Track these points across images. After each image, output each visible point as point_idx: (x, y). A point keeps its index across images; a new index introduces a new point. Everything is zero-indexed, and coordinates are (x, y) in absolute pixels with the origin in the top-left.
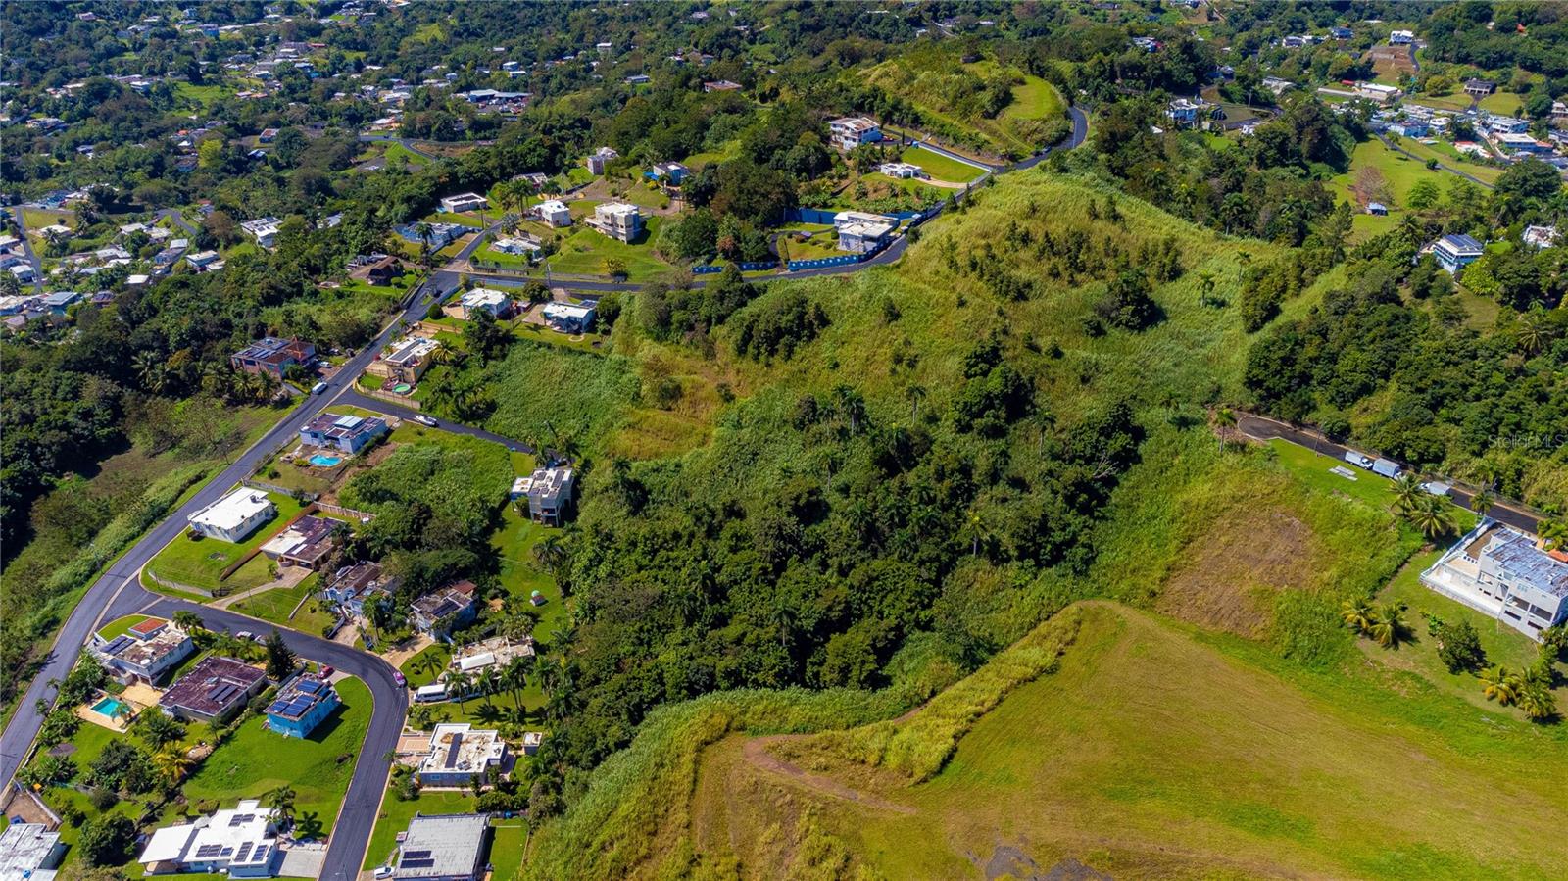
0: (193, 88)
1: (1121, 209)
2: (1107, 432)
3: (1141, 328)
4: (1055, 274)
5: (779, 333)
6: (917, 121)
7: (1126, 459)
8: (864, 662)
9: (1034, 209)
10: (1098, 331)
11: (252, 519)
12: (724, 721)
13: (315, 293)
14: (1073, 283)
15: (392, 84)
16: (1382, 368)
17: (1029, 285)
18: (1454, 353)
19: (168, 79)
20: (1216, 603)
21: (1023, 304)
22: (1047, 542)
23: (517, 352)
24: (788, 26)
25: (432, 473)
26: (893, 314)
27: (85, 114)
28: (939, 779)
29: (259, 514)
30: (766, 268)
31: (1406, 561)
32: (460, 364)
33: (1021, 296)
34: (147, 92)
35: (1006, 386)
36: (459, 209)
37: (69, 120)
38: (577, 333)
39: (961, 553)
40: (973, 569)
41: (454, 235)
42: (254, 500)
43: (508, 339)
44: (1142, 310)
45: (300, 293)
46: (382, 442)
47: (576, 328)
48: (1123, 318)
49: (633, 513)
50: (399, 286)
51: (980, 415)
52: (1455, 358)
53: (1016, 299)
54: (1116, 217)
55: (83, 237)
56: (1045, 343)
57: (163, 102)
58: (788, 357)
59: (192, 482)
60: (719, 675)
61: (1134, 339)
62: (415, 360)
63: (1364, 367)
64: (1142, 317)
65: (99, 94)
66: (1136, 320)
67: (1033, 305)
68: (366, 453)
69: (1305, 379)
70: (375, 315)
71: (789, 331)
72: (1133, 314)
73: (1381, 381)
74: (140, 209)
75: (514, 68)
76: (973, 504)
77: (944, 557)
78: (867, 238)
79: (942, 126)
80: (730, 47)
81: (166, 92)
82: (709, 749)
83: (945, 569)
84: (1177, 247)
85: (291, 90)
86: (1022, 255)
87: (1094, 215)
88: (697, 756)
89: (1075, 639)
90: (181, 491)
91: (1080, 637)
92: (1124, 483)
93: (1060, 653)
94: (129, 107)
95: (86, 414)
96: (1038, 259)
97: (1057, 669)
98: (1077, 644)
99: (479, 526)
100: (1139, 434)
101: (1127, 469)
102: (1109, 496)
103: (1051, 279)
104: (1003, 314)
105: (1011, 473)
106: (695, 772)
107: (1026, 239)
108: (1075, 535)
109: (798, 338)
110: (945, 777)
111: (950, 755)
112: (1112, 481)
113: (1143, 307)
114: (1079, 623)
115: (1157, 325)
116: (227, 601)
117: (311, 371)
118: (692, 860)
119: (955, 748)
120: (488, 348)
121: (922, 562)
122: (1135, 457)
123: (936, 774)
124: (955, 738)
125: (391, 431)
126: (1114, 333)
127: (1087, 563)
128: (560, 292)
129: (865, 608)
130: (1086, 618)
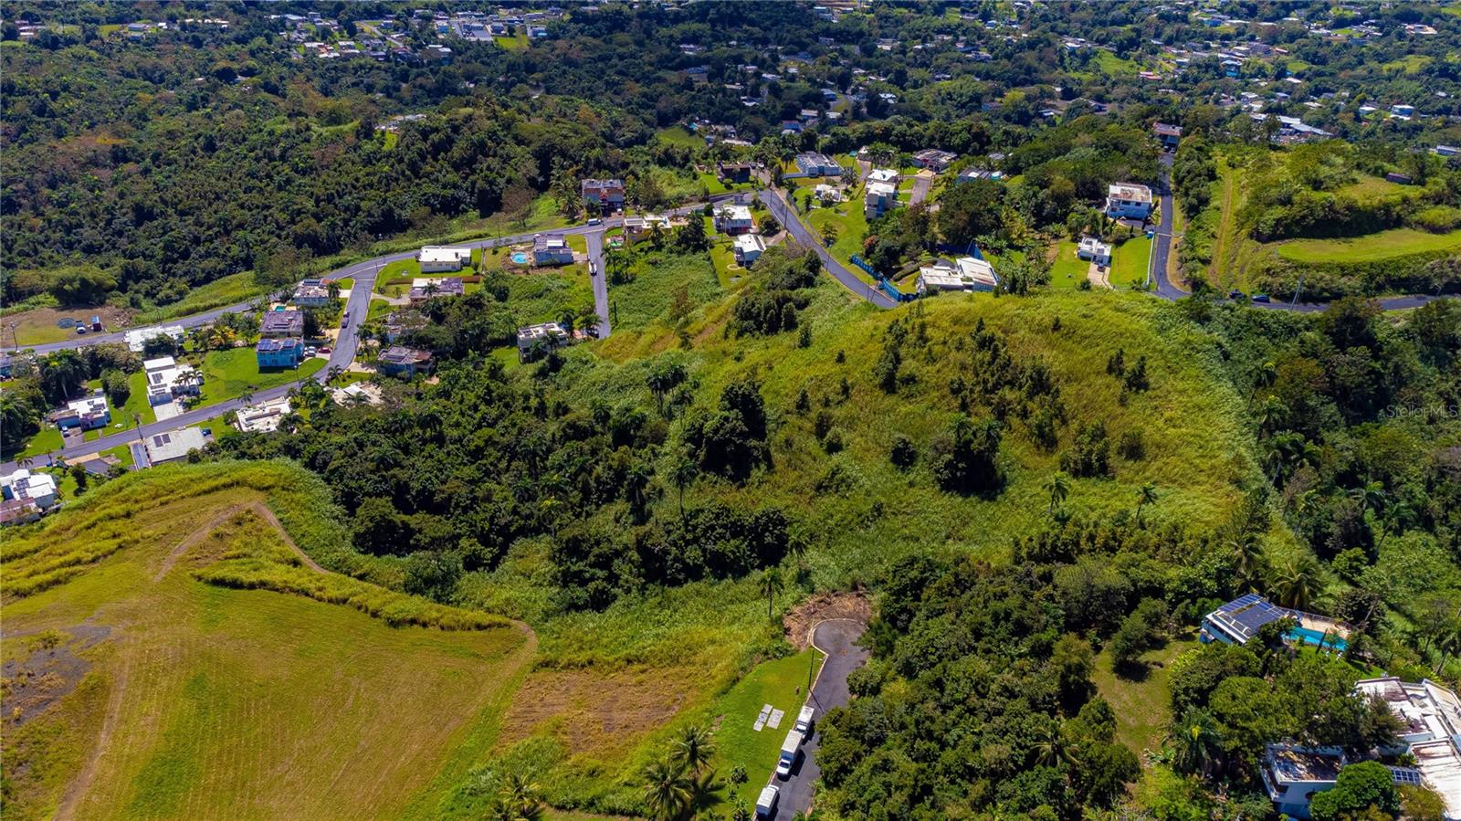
0: (1114, 59)
2: (737, 530)
3: (947, 486)
7: (724, 567)
9: (1056, 326)
10: (905, 460)
11: (440, 264)
13: (690, 169)
17: (911, 380)
19: (1102, 48)
20: (543, 706)
21: (881, 393)
22: (566, 563)
23: (698, 256)
25: (540, 296)
27: (1009, 56)
29: (447, 264)
30: (875, 278)
32: (657, 247)
33: (889, 385)
34: (1073, 52)
37: (994, 58)
38: (737, 263)
40: (540, 548)
42: (457, 256)
43: (704, 246)
44: (959, 469)
46: (557, 266)
48: (938, 464)
53: (881, 386)
54: (1138, 382)
56: (834, 433)
57: (1077, 63)
58: (737, 337)
60: (330, 466)
62: (640, 230)
64: (954, 476)
65: (1031, 45)
66: (946, 474)
67: (886, 402)
68: (540, 266)
70: (686, 196)
72: (948, 465)
75: (1401, 112)
77: (533, 522)
78: (925, 283)
79: (1200, 228)
81: (1085, 58)
82: (247, 488)
83: (524, 532)
84: (1150, 451)
85: (1185, 79)
86: (954, 355)
87: (1114, 367)
88: (232, 485)
89: (452, 629)
90: (467, 239)
91: (458, 633)
92: (700, 585)
93: (425, 625)
94: (1041, 60)
95: (509, 181)
96: (963, 367)
97: (394, 624)
98: (448, 634)
99: (496, 336)
100: (772, 555)
101: (722, 577)
102: (675, 583)
103: (946, 391)
104: (846, 390)
105: (654, 508)
106: (217, 489)
107: (986, 343)
108: (592, 579)
109: (759, 328)
110: (208, 589)
111: (235, 585)
112: (694, 573)
113: (960, 465)
114: (479, 627)
115: (967, 496)
116: (378, 296)
117: (608, 210)
118: (128, 515)
119: (252, 586)
120: (679, 244)
121: (515, 511)
122: (740, 572)
123: (207, 582)
124: (263, 584)
125: (571, 262)
126: (919, 472)
127: (574, 607)
128: (783, 234)
129: (460, 511)
130: (494, 631)
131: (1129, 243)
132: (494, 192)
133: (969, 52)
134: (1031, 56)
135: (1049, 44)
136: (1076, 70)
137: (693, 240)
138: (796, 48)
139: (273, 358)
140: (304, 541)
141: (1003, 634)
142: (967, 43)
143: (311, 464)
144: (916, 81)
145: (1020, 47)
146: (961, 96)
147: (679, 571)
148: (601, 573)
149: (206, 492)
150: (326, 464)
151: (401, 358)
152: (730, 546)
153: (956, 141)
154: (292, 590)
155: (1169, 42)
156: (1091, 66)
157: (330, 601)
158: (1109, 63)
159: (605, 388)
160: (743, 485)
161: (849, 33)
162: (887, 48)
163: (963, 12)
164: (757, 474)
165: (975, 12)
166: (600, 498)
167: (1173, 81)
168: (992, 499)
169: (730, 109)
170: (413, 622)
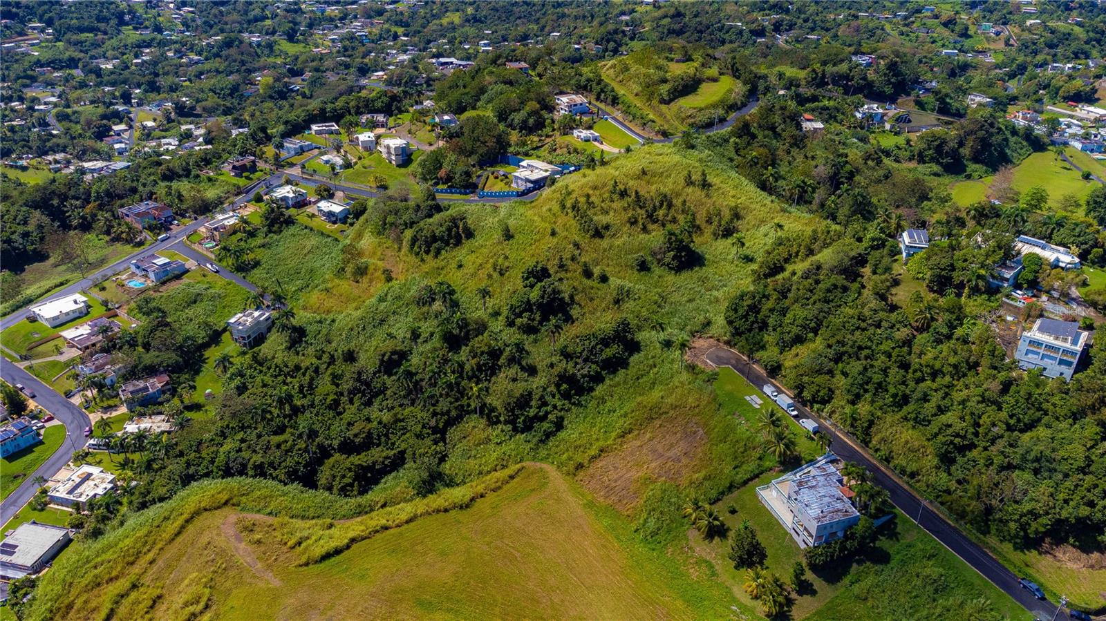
0: (289, 44)
1: (710, 179)
2: (606, 342)
3: (678, 270)
4: (633, 222)
5: (434, 238)
6: (615, 101)
7: (614, 365)
8: (344, 476)
9: (644, 172)
10: (643, 267)
11: (67, 314)
12: (226, 497)
13: (198, 176)
14: (645, 229)
15: (408, 50)
16: (813, 325)
17: (607, 227)
18: (864, 321)
19: (276, 37)
20: (616, 481)
21: (597, 240)
22: (523, 415)
23: (292, 230)
24: (660, 29)
25: (195, 302)
26: (508, 235)
27: (217, 55)
28: (317, 565)
29: (74, 311)
30: (466, 194)
31: (757, 476)
32: (252, 234)
33: (598, 234)
34: (259, 45)
35: (543, 297)
36: (318, 132)
37: (207, 59)
38: (335, 223)
39: (469, 413)
40: (474, 426)
41: (305, 149)
42: (75, 302)
43: (290, 221)
44: (681, 257)
45: (187, 176)
46: (178, 277)
47: (334, 219)
48: (666, 260)
49: (289, 348)
50: (248, 178)
51: (520, 315)
52: (863, 325)
53: (593, 236)
54: (705, 185)
55: (162, 131)
56: (597, 271)
57: (267, 52)
58: (436, 256)
59: (57, 286)
60: (250, 465)
61: (671, 278)
62: (224, 227)
63: (799, 322)
64: (681, 262)
65: (228, 44)
66: (675, 263)
67: (605, 243)
68: (164, 283)
69: (764, 326)
70: (223, 195)
71: (442, 239)
72: (674, 258)
73: (811, 335)
74: (199, 116)
75: (486, 45)
76: (493, 379)
77: (453, 413)
78: (527, 180)
79: (629, 107)
80: (615, 41)
81: (270, 46)
82: (206, 514)
83: (451, 422)
84: (742, 213)
86: (614, 205)
87: (689, 182)
88: (192, 518)
89: (499, 488)
90: (48, 291)
91: (505, 487)
92: (607, 382)
93: (482, 496)
94: (242, 54)
95: (26, 235)
96: (625, 209)
97: (467, 506)
98: (499, 492)
99: (200, 342)
100: (634, 347)
101: (614, 372)
102: (592, 390)
103: (628, 225)
104: (577, 245)
105: (530, 361)
106: (183, 527)
107: (623, 194)
108: (547, 413)
109: (447, 244)
110: (322, 565)
111: (338, 552)
112: (598, 379)
113: (683, 254)
114: (512, 477)
115: (692, 269)
116: (27, 363)
117: (165, 226)
118: (134, 586)
119: (348, 547)
120: (271, 225)
121: (435, 414)
122: (624, 364)
123: (316, 562)
124: (353, 540)
125: (187, 271)
126: (657, 270)
127: (548, 435)
128: (339, 194)
129: (383, 439)
130: (522, 474)
131: (596, 126)
132: (18, 248)
133: (181, 58)
134: (233, 51)
135: (241, 42)
136: (268, 57)
137: (278, 219)
138: (28, 82)
139: (15, 443)
140: (311, 513)
141: (840, 295)
142: (176, 51)
144: (171, 87)
145: (221, 48)
146: (222, 89)
147: (588, 382)
148: (549, 408)
149: (178, 534)
150: (244, 466)
151: (146, 389)
152: (609, 352)
153: (379, 104)
154: (377, 532)
155: (310, 26)
156: (278, 52)
157: (407, 522)
158: (292, 49)
159: (364, 329)
160: (573, 322)
161: (60, 61)
162: (110, 66)
163: (136, 29)
164: (575, 312)
165: (146, 28)
166: (486, 375)
167: (338, 52)
168: (704, 265)
170: (473, 499)
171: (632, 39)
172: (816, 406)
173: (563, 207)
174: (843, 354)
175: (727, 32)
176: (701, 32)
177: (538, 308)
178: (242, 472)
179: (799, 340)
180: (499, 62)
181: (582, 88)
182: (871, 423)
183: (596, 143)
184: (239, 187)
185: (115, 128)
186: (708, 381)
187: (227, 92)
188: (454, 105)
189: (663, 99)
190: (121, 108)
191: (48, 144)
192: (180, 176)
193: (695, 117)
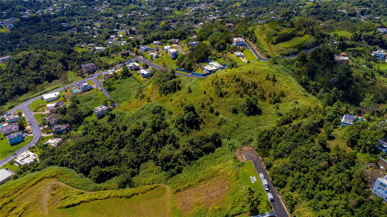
0: (178, 11)
1: (277, 78)
2: (207, 141)
3: (249, 115)
4: (238, 92)
6: (255, 41)
7: (208, 151)
8: (95, 175)
9: (250, 72)
10: (235, 111)
11: (52, 98)
12: (55, 174)
13: (110, 56)
14: (241, 96)
16: (287, 151)
17: (226, 93)
18: (308, 154)
19: (174, 9)
20: (188, 201)
21: (221, 98)
22: (166, 164)
23: (131, 78)
25: (90, 100)
26: (190, 91)
27: (153, 14)
28: (64, 209)
29: (54, 98)
30: (188, 72)
31: (239, 214)
32: (117, 78)
33: (221, 95)
34: (168, 11)
35: (188, 118)
36: (155, 44)
37: (150, 15)
38: (144, 77)
39: (150, 159)
40: (151, 164)
41: (148, 50)
42: (56, 95)
43: (130, 75)
44: (251, 110)
46: (89, 90)
48: (245, 110)
49: (108, 121)
50: (125, 58)
51: (179, 124)
52: (307, 156)
53: (220, 96)
54: (274, 80)
56: (215, 111)
57: (170, 13)
58: (166, 95)
59: (55, 88)
60: (70, 164)
61: (245, 118)
62: (109, 75)
63: (282, 148)
64: (250, 112)
65: (158, 10)
66: (248, 112)
67: (223, 100)
68: (84, 92)
69: (270, 147)
70: (115, 63)
72: (248, 110)
73: (286, 155)
74: (136, 34)
75: (244, 15)
76: (163, 147)
77: (144, 158)
78: (208, 70)
79: (259, 44)
81: (171, 12)
82: (46, 179)
83: (143, 161)
84: (286, 94)
85: (196, 14)
86: (232, 85)
87: (268, 78)
88: (41, 180)
89: (145, 192)
90: (53, 90)
91: (147, 193)
92: (204, 157)
93: (137, 194)
94: (161, 14)
95: (55, 70)
96: (236, 87)
97: (129, 197)
98: (145, 194)
99: (85, 114)
100: (219, 144)
101: (208, 153)
102: (197, 159)
103: (235, 93)
104: (212, 99)
105: (178, 143)
106: (37, 182)
107: (238, 80)
108: (175, 165)
109: (171, 91)
110: (66, 210)
111: (74, 205)
112: (201, 155)
113: (252, 109)
114: (152, 189)
115: (255, 116)
116: (35, 113)
117: (93, 72)
118: (11, 201)
119: (79, 204)
120: (123, 76)
121: (138, 157)
122: (213, 151)
123: (64, 208)
124: (82, 202)
125: (93, 88)
126: (240, 114)
127: (173, 175)
128: (150, 67)
129: (118, 163)
130: (156, 189)
131: (244, 51)
132: (51, 74)
133: (142, 14)
134: (158, 13)
135: (162, 10)
136: (170, 15)
137: (126, 74)
138: (96, 20)
139: (14, 140)
140: (79, 187)
141: (302, 140)
142: (141, 12)
143: (62, 165)
144: (134, 24)
145: (155, 12)
146: (149, 26)
147: (196, 156)
148: (177, 164)
149: (33, 185)
150: (68, 163)
151: (60, 128)
152: (208, 145)
153: (178, 36)
154: (92, 200)
155: (187, 5)
156: (173, 14)
157: (105, 199)
158: (177, 13)
159: (133, 119)
160: (199, 130)
161: (108, 14)
162: (121, 16)
163: (134, 4)
164: (202, 126)
165: (137, 4)
166: (161, 145)
167: (193, 15)
168: (261, 115)
169: (91, 39)
170: (133, 195)
171: (296, 16)
172: (278, 188)
173: (213, 83)
174: (294, 167)
175: (338, 14)
176: (326, 14)
177: (186, 122)
178: (67, 166)
179: (281, 156)
180: (223, 23)
181: (246, 35)
182: (296, 203)
183: (241, 58)
184: (120, 61)
185: (112, 36)
186: (239, 166)
187: (150, 26)
188: (200, 38)
189: (273, 42)
190: (115, 30)
191: (90, 40)
192: (105, 55)
193: (283, 51)
